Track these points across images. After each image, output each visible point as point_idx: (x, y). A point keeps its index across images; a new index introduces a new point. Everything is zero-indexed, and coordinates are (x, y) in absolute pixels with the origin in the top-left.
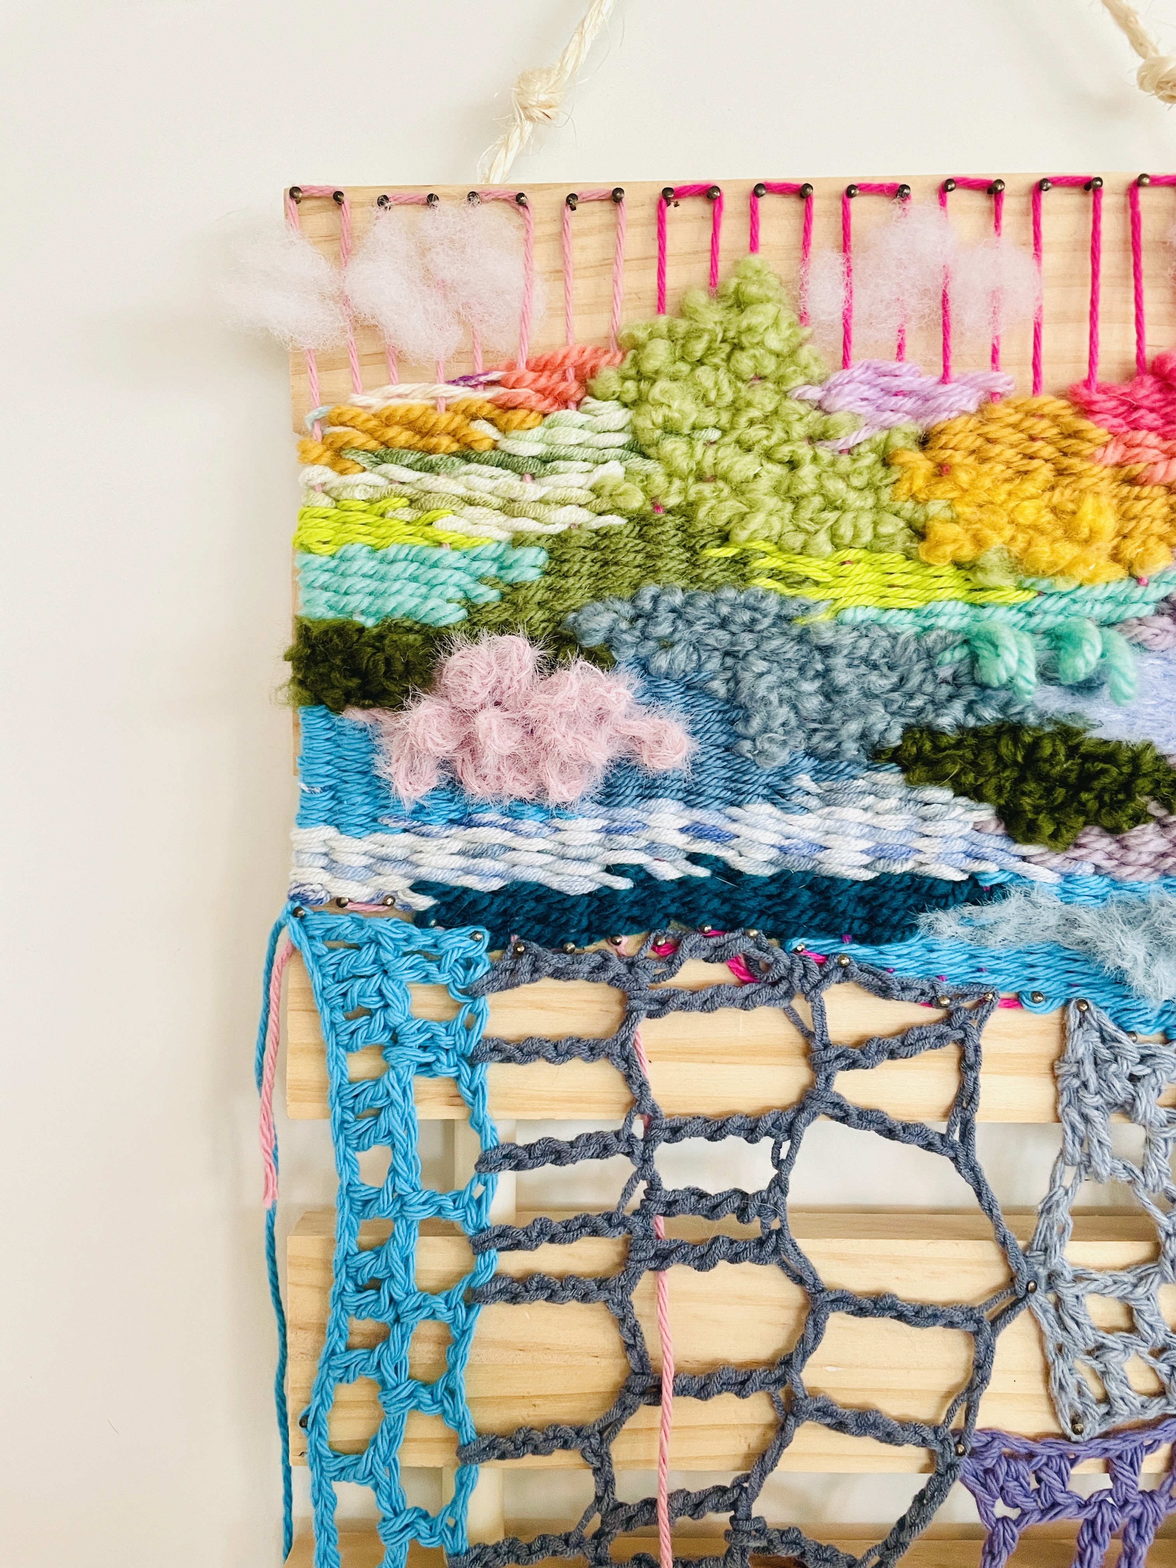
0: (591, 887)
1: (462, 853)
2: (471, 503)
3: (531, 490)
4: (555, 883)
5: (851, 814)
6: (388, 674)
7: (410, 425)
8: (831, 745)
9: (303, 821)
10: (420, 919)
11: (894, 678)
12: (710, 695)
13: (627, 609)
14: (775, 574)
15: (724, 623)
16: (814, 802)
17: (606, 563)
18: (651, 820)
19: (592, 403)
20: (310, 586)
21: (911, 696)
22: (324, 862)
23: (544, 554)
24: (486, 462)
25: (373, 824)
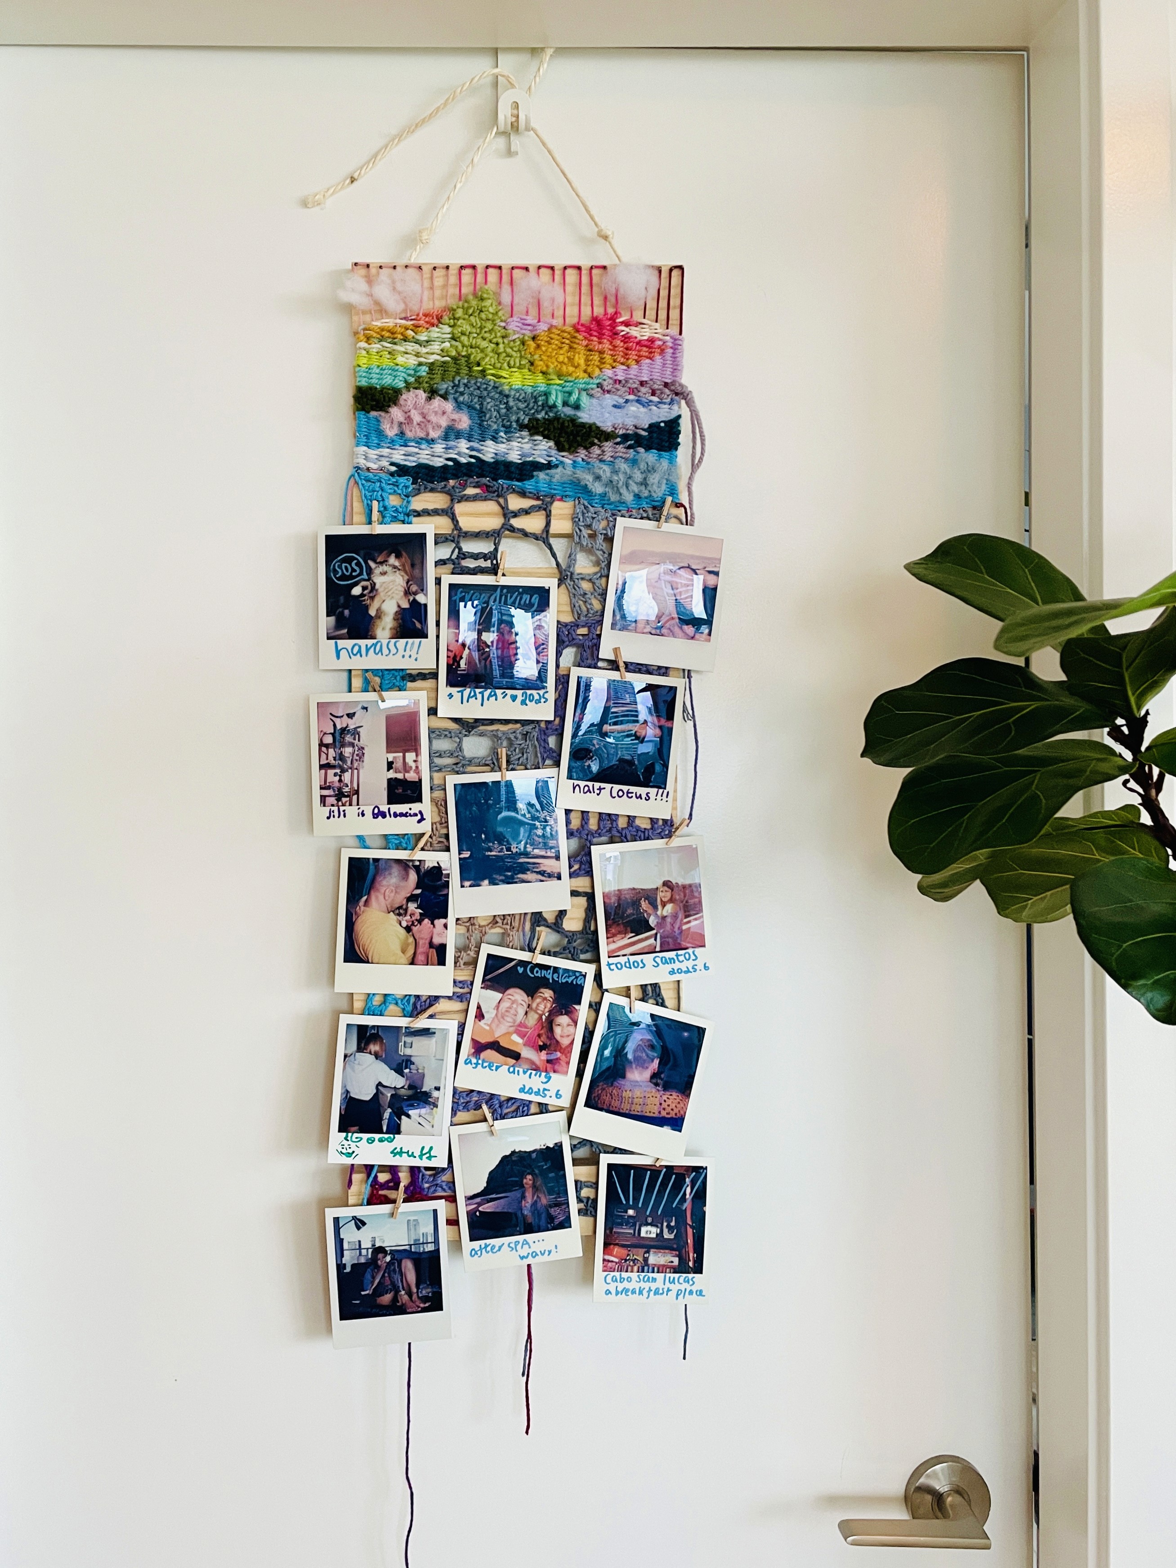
0: (441, 464)
1: (404, 455)
2: (407, 353)
3: (424, 350)
4: (431, 463)
5: (515, 444)
6: (384, 400)
7: (389, 331)
8: (509, 423)
9: (358, 445)
10: (392, 474)
11: (526, 404)
12: (475, 409)
13: (452, 384)
14: (493, 375)
15: (479, 388)
16: (505, 441)
17: (445, 371)
18: (459, 445)
19: (441, 326)
20: (361, 376)
21: (530, 410)
22: (364, 457)
23: (427, 368)
24: (411, 342)
25: (379, 446)
